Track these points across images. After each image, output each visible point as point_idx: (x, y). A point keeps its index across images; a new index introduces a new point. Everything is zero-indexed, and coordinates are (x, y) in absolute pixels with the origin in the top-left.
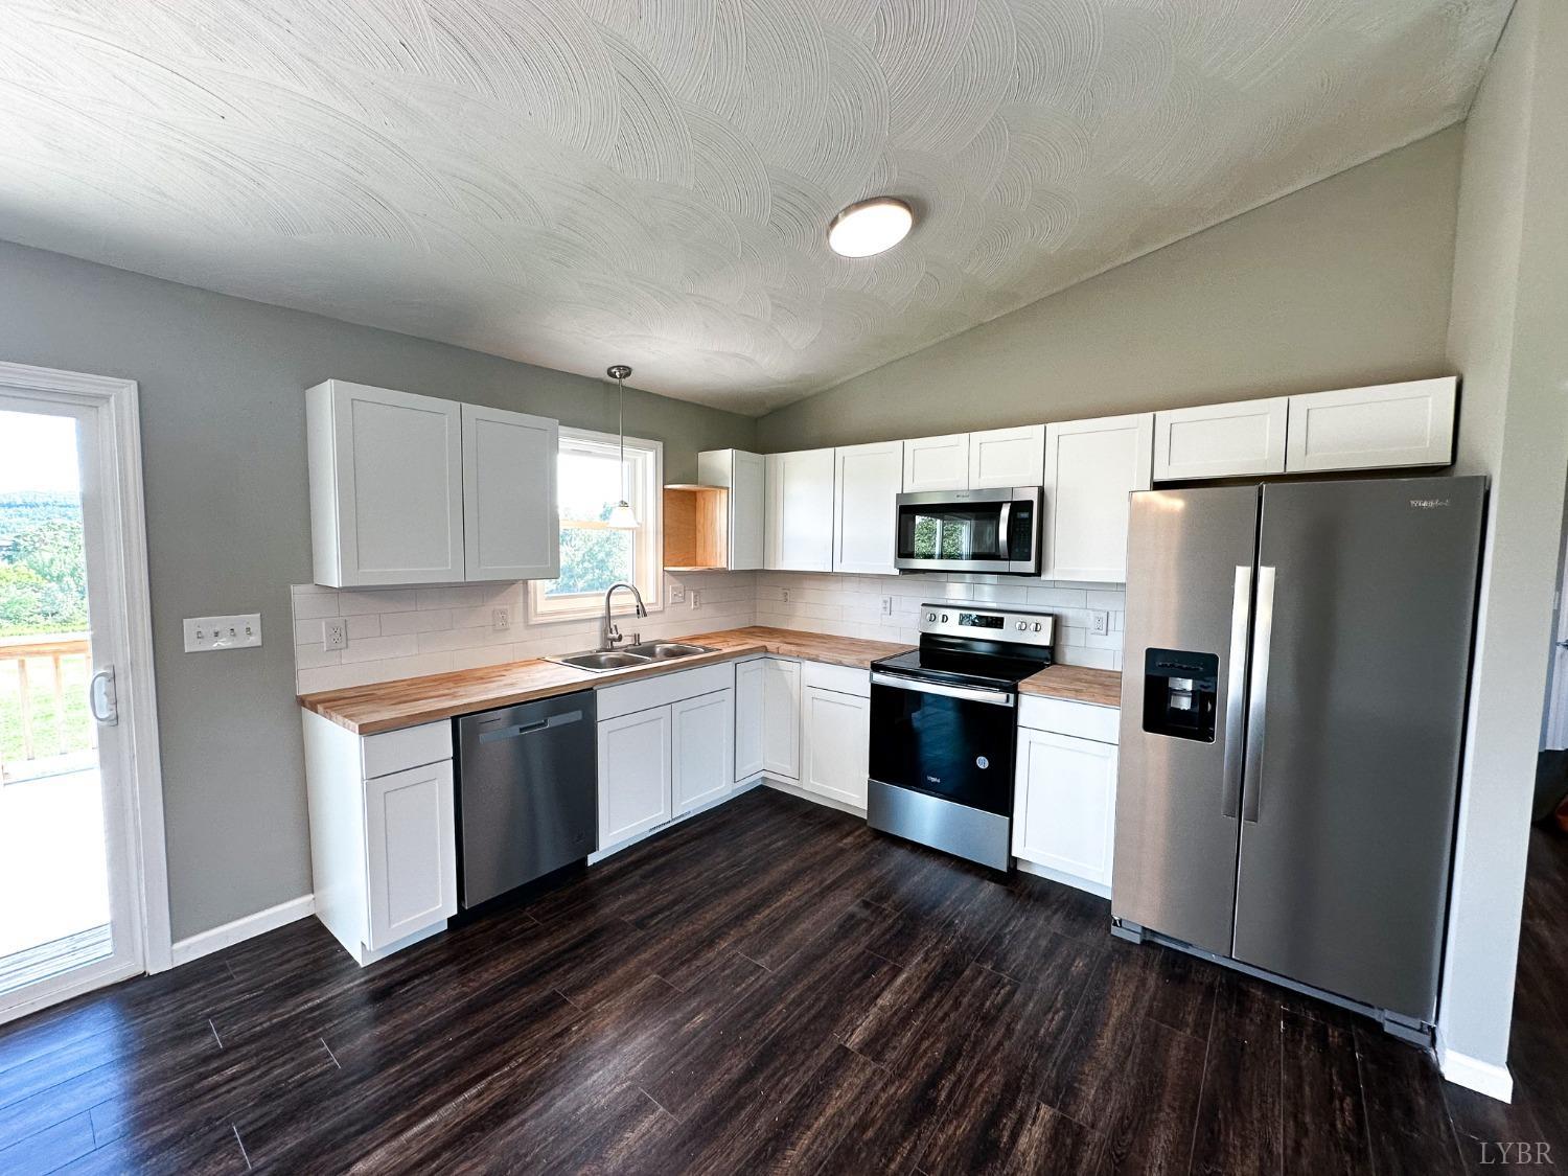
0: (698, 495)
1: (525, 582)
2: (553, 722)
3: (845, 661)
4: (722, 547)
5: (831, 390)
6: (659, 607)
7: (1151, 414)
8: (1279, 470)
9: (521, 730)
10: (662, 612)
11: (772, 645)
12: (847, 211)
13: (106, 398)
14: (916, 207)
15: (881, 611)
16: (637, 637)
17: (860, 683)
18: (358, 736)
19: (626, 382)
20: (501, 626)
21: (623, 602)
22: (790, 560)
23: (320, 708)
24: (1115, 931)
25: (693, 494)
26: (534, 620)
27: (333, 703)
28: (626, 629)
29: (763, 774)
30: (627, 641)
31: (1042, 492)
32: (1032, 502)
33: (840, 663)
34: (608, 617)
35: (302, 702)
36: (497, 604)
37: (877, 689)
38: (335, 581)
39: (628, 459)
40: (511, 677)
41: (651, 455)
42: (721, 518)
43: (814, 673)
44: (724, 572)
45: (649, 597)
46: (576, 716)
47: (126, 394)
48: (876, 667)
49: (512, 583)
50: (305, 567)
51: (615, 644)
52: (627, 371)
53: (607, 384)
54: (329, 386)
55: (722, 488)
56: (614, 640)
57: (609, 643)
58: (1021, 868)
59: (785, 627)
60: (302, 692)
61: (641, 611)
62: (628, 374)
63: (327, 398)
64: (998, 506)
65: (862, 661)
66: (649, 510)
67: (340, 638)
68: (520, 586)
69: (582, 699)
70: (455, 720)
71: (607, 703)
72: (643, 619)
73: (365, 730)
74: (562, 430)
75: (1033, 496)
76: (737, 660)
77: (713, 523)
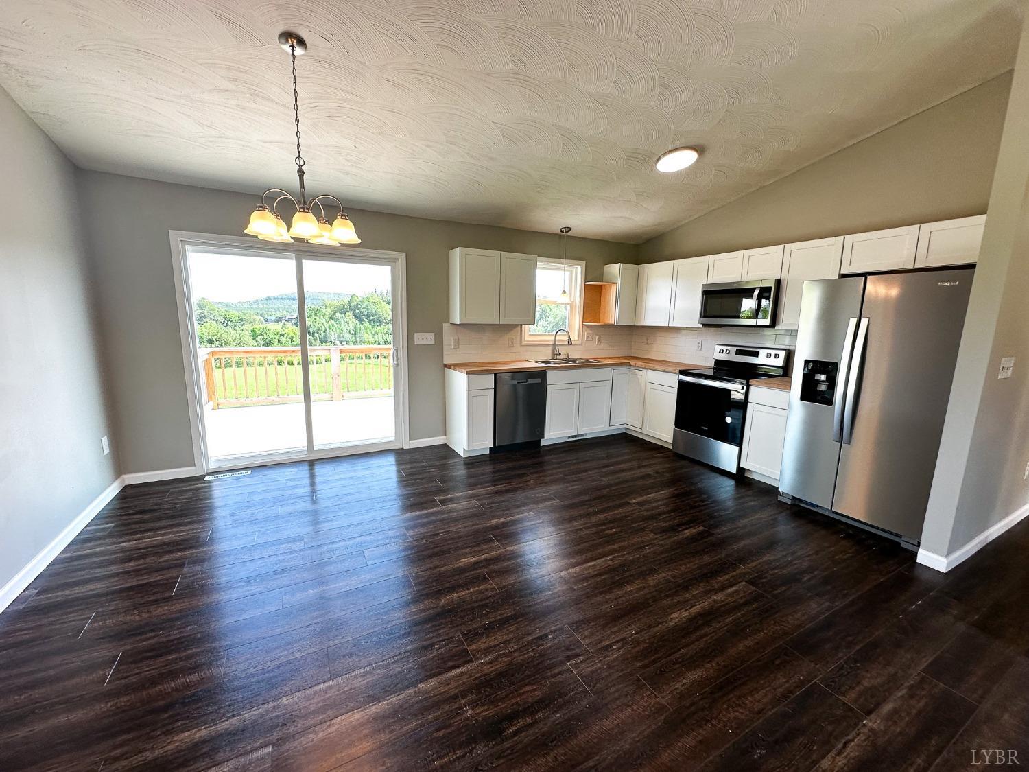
0: (603, 287)
1: (521, 325)
2: (529, 381)
3: (667, 370)
4: (613, 315)
5: (678, 228)
6: (580, 342)
7: (843, 237)
8: (910, 266)
9: (518, 382)
10: (581, 344)
11: (632, 362)
12: (664, 154)
13: (398, 259)
14: (699, 149)
15: (696, 348)
16: (568, 355)
17: (672, 381)
18: (465, 375)
19: (568, 234)
20: (511, 345)
21: (562, 338)
22: (650, 320)
23: (452, 367)
24: (780, 498)
25: (600, 287)
26: (524, 343)
27: (456, 366)
28: (563, 352)
29: (625, 426)
30: (563, 356)
31: (778, 282)
32: (771, 288)
33: (664, 371)
34: (555, 345)
35: (445, 366)
36: (510, 335)
37: (681, 383)
38: (458, 321)
39: (567, 270)
40: (513, 364)
41: (579, 268)
42: (613, 297)
43: (652, 376)
44: (613, 325)
45: (575, 336)
46: (538, 381)
47: (402, 257)
48: (682, 373)
49: (516, 326)
50: (447, 316)
51: (558, 357)
52: (569, 229)
53: (560, 235)
54: (459, 250)
55: (614, 283)
56: (557, 355)
57: (555, 356)
58: (747, 475)
59: (646, 357)
60: (445, 363)
61: (570, 342)
62: (569, 231)
63: (457, 254)
64: (754, 289)
65: (675, 370)
66: (578, 296)
67: (457, 345)
68: (519, 328)
69: (542, 374)
70: (495, 374)
71: (552, 377)
72: (570, 346)
73: (468, 373)
74: (539, 258)
75: (772, 285)
76: (614, 367)
77: (609, 301)
